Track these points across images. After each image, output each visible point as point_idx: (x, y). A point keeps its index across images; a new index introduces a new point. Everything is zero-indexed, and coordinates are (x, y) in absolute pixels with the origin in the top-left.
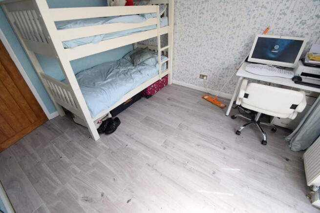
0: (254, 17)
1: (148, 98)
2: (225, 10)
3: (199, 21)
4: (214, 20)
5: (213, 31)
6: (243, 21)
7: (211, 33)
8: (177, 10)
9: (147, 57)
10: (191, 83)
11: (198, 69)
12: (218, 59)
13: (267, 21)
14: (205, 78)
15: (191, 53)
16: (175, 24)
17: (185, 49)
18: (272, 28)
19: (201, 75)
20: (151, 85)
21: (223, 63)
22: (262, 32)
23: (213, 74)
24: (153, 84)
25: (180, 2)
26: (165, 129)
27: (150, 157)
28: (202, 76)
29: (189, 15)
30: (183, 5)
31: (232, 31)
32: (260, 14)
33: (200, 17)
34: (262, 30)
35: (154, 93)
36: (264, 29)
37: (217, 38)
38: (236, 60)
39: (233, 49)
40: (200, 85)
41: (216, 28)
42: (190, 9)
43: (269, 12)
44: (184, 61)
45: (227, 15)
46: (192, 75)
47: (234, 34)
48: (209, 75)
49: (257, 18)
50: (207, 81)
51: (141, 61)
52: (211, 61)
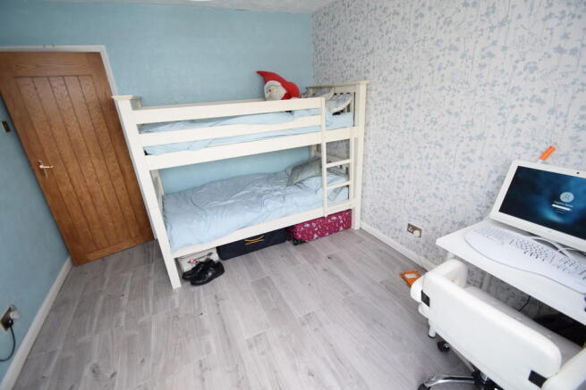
0: (515, 121)
1: (295, 244)
2: (452, 103)
3: (405, 122)
4: (431, 121)
5: (431, 143)
6: (489, 127)
7: (428, 145)
8: (370, 102)
9: (310, 175)
10: (393, 238)
11: (404, 211)
12: (441, 199)
13: (547, 130)
14: (417, 233)
15: (391, 176)
16: (367, 125)
17: (382, 168)
18: (564, 146)
19: (409, 225)
20: (304, 223)
21: (453, 211)
22: (539, 154)
23: (434, 229)
24: (309, 222)
25: (376, 90)
26: (278, 312)
27: (214, 352)
28: (412, 228)
29: (389, 112)
30: (380, 93)
31: (468, 146)
32: (528, 115)
33: (407, 116)
34: (537, 150)
35: (310, 238)
36: (543, 147)
37: (437, 157)
38: (480, 209)
39: (473, 183)
40: (408, 246)
41: (436, 137)
42: (391, 100)
43: (552, 111)
44: (381, 190)
45: (457, 114)
46: (394, 220)
47: (472, 151)
48: (426, 230)
49: (523, 122)
50: (422, 240)
51: (300, 179)
52: (428, 200)
